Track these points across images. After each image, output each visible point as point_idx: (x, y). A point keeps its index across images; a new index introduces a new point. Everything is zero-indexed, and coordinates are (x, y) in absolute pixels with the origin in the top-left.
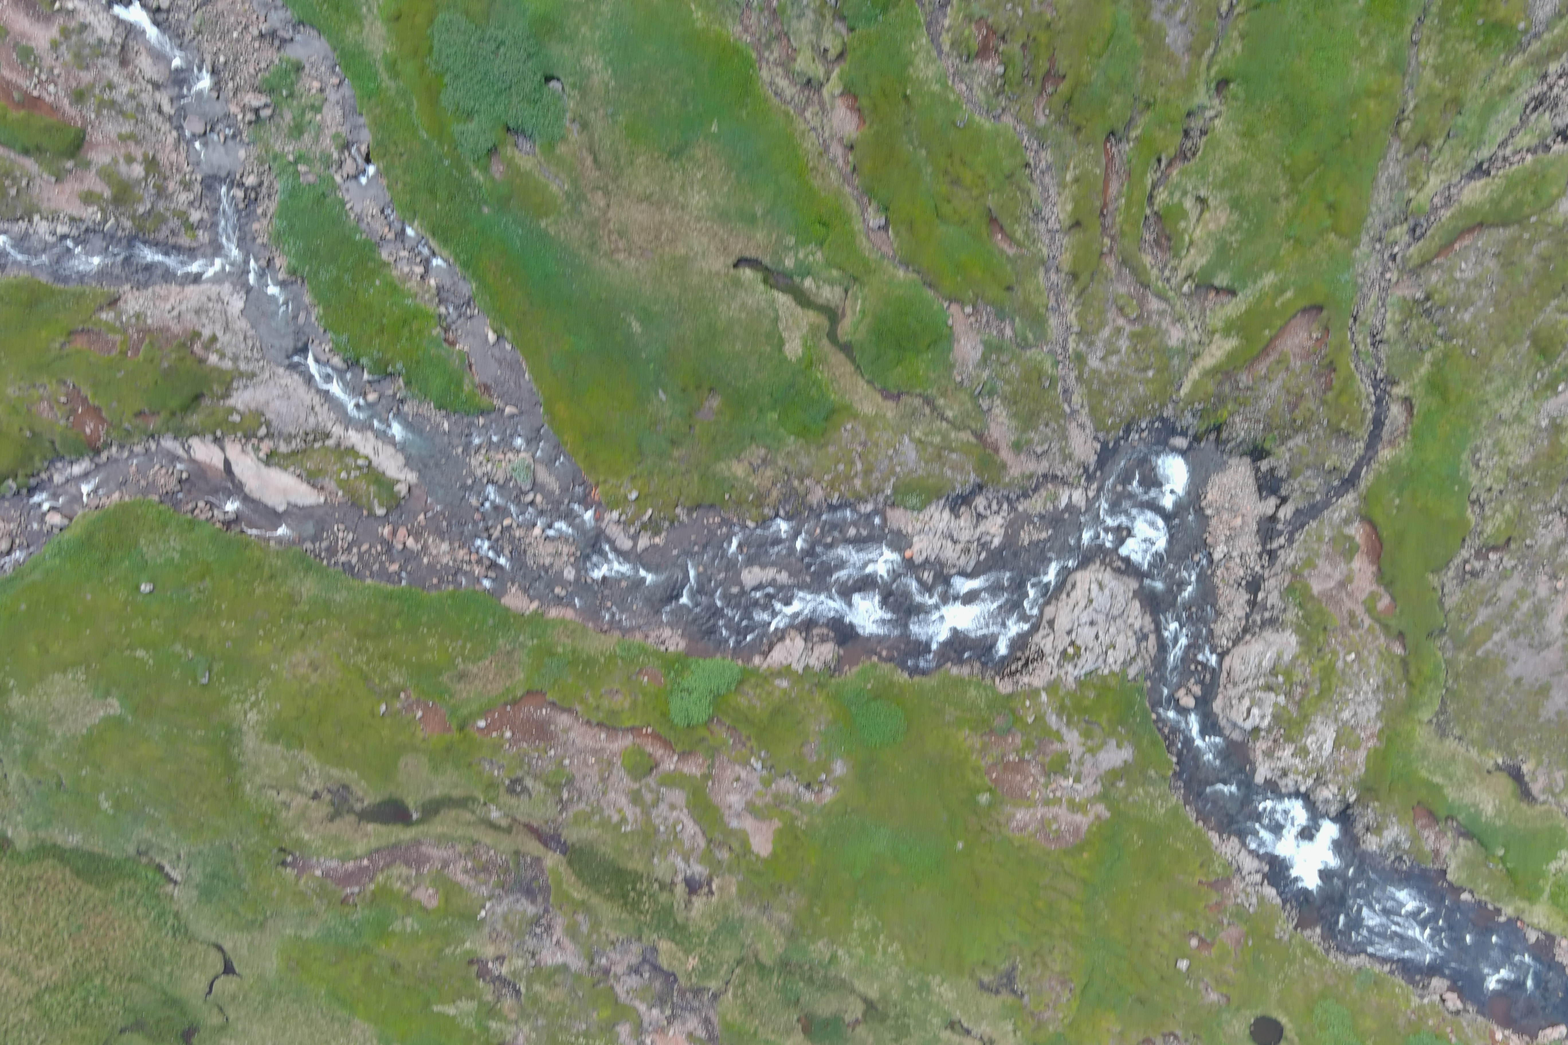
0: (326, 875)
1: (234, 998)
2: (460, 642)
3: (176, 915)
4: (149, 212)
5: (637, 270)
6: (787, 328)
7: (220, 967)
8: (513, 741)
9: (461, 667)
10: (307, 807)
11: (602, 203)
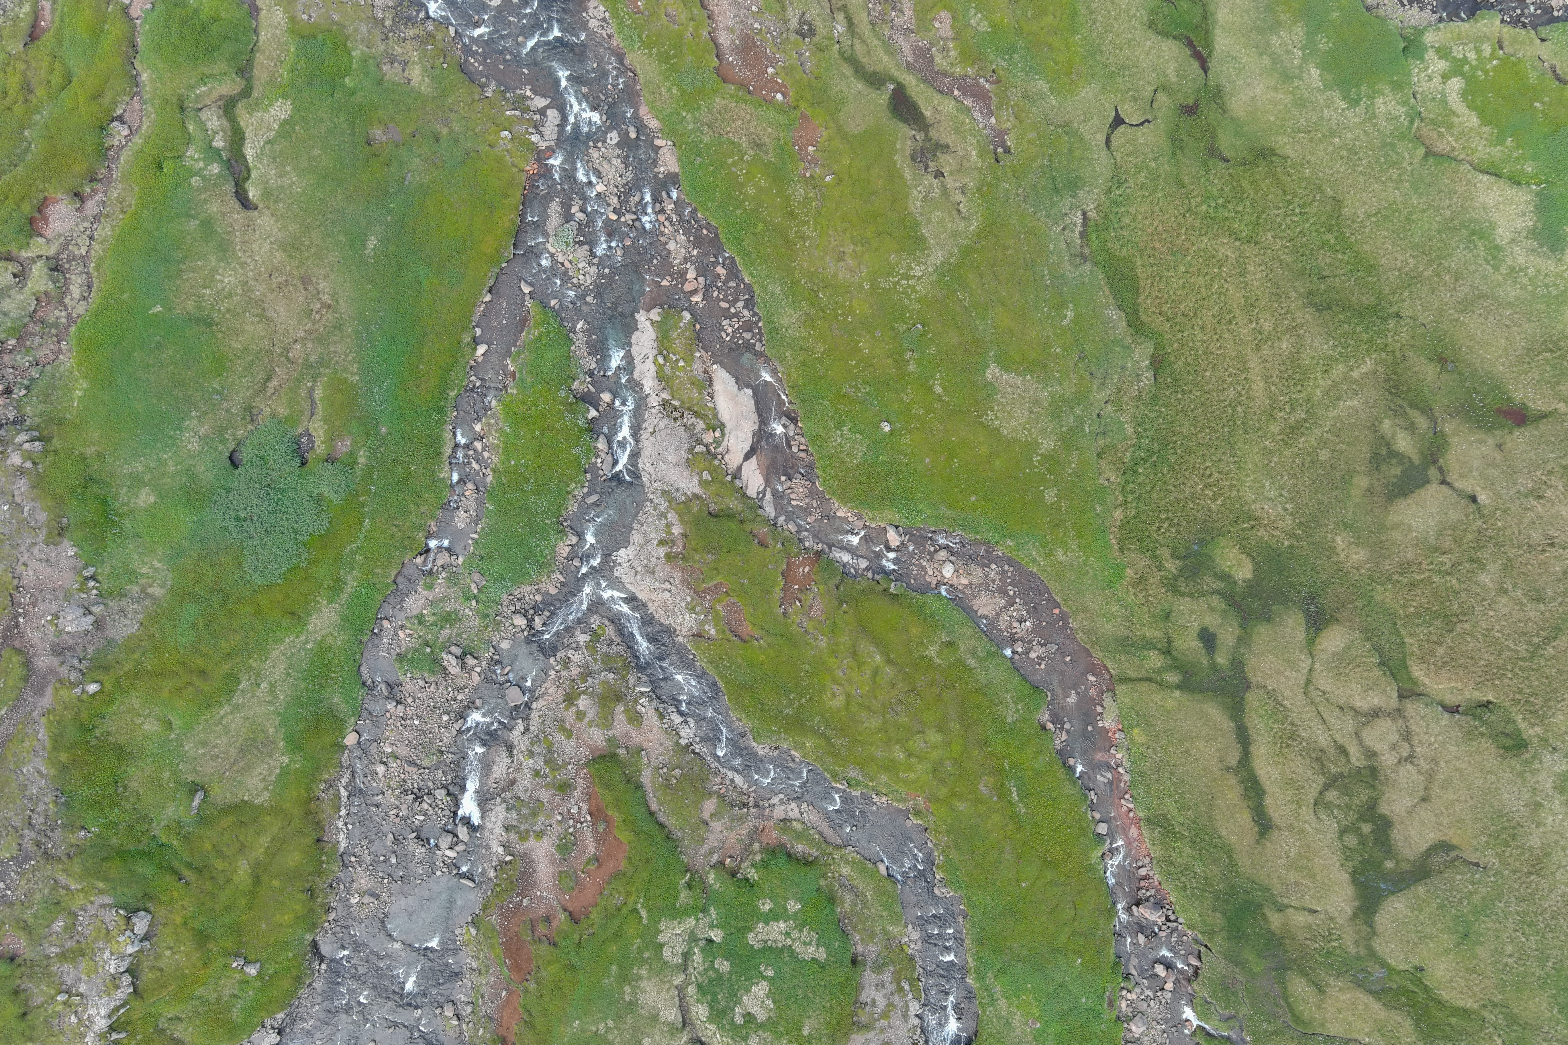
0: (990, 113)
1: (1135, 99)
2: (734, 169)
3: (1109, 192)
4: (610, 671)
5: (326, 277)
6: (269, 129)
7: (1122, 129)
8: (773, 62)
9: (751, 152)
10: (951, 173)
11: (298, 346)
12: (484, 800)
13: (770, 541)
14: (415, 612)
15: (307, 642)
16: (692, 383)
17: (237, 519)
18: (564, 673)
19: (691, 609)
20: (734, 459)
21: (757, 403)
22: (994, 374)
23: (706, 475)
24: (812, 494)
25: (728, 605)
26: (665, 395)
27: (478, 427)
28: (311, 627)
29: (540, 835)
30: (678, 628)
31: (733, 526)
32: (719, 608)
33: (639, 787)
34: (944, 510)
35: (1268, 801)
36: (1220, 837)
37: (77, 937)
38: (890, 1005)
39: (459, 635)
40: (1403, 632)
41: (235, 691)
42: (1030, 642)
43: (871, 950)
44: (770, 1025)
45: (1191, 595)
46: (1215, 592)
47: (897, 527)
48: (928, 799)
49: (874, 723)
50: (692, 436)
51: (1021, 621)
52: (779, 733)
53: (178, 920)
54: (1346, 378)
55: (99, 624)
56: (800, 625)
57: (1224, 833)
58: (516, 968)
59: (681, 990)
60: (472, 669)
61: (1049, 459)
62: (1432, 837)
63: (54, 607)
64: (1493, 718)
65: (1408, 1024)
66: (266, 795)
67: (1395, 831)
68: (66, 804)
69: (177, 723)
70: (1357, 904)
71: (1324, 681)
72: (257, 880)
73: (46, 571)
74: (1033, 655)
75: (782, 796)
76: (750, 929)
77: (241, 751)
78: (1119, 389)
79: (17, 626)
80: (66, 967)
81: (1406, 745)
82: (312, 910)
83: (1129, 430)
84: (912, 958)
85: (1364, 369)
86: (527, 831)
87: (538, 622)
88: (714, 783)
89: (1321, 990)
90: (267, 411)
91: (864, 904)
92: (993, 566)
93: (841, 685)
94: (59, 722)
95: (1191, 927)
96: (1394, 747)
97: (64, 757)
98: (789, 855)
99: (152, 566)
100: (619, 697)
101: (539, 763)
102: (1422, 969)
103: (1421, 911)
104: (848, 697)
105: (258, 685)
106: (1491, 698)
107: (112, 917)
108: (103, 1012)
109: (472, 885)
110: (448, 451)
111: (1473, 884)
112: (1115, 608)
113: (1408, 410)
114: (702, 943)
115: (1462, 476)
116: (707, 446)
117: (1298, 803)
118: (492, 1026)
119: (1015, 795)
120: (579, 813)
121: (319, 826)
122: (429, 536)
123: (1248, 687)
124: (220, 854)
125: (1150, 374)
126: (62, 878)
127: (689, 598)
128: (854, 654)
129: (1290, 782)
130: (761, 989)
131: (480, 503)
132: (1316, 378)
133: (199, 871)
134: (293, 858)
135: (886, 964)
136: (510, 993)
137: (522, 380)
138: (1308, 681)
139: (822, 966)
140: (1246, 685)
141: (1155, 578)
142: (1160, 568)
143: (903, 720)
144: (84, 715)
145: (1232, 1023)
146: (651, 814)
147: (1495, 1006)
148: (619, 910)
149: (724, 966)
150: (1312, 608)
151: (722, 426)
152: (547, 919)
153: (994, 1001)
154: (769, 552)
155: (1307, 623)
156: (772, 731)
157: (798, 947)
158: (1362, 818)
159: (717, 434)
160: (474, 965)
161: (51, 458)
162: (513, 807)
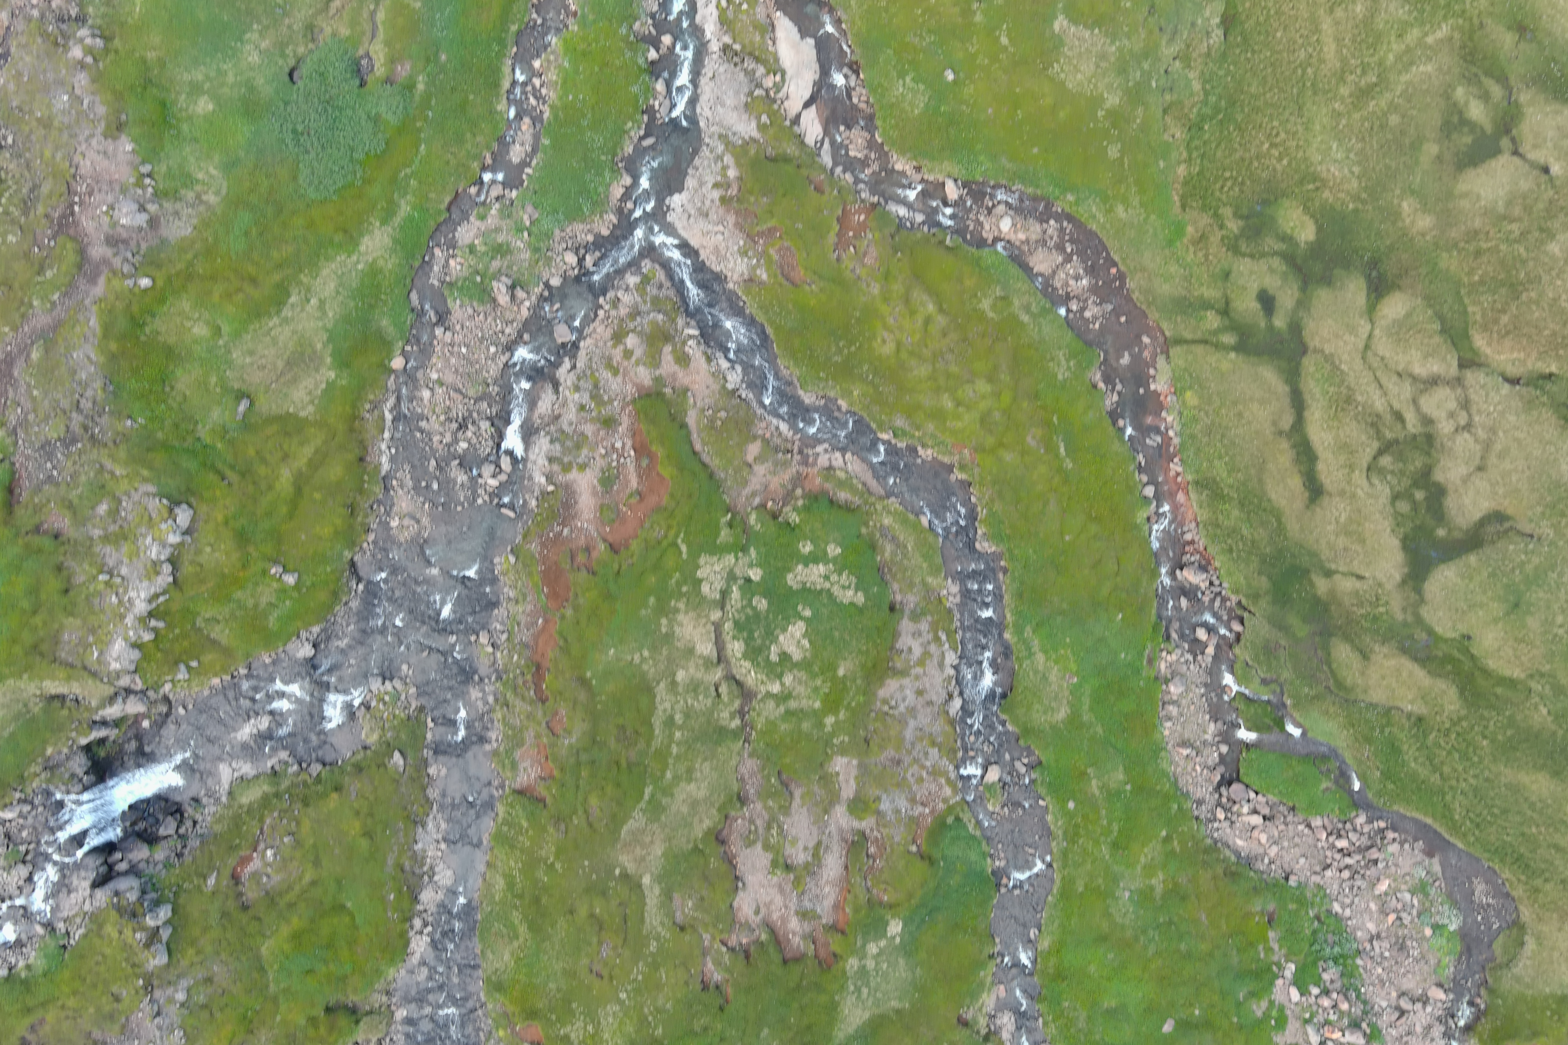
4: (659, 312)
12: (528, 433)
13: (827, 189)
14: (467, 241)
15: (358, 262)
16: (755, 27)
17: (294, 131)
18: (613, 313)
19: (743, 253)
20: (794, 106)
21: (819, 53)
22: (1061, 26)
23: (764, 118)
24: (871, 144)
25: (780, 249)
26: (727, 39)
27: (537, 64)
28: (363, 248)
29: (583, 467)
30: (729, 275)
31: (790, 169)
32: (772, 252)
33: (684, 426)
34: (1004, 161)
35: (1320, 466)
36: (1269, 500)
37: (120, 522)
38: (926, 654)
39: (510, 267)
40: (1466, 301)
41: (285, 304)
42: (1086, 300)
43: (911, 600)
44: (805, 665)
45: (1252, 256)
46: (1275, 253)
47: (956, 180)
48: (975, 450)
49: (922, 371)
50: (751, 81)
51: (1077, 278)
52: (827, 380)
53: (220, 518)
54: (1420, 43)
55: (153, 223)
56: (853, 271)
57: (1273, 496)
58: (554, 595)
59: (718, 627)
60: (522, 302)
61: (1114, 116)
62: (1485, 506)
63: (110, 198)
64: (1555, 388)
65: (1452, 692)
66: (311, 409)
67: (1449, 499)
68: (114, 393)
69: (226, 329)
70: (1406, 570)
71: (1383, 347)
72: (298, 490)
73: (103, 164)
74: (1087, 314)
75: (826, 445)
76: (789, 570)
77: (288, 364)
78: (1188, 46)
79: (72, 213)
80: (108, 549)
81: (1464, 414)
82: (351, 527)
83: (1196, 86)
84: (950, 611)
85: (1439, 35)
86: (570, 463)
87: (589, 260)
88: (760, 429)
89: (1365, 656)
90: (328, 30)
91: (905, 555)
92: (1052, 222)
93: (892, 332)
94: (110, 311)
95: (1236, 591)
96: (1451, 415)
97: (113, 346)
98: (831, 502)
99: (207, 172)
100: (667, 338)
101: (585, 398)
102: (1469, 638)
103: (1471, 579)
104: (899, 345)
105: (308, 301)
106: (1554, 369)
107: (156, 505)
108: (143, 595)
109: (512, 514)
110: (506, 85)
111: (1526, 553)
112: (1173, 269)
113: (1483, 78)
114: (741, 582)
115: (1535, 147)
116: (767, 91)
117: (1352, 468)
118: (528, 653)
119: (1062, 450)
120: (623, 447)
121: (363, 446)
122: (484, 168)
123: (1305, 352)
124: (264, 461)
125: (1220, 32)
126: (108, 464)
127: (741, 243)
128: (907, 301)
129: (1345, 448)
130: (797, 629)
131: (536, 137)
132: (1389, 43)
133: (243, 475)
134: (335, 471)
135: (923, 613)
136: (546, 621)
137: (584, 16)
138: (1367, 347)
139: (861, 610)
140: (1304, 350)
141: (1215, 237)
142: (1222, 227)
143: (954, 369)
144: (135, 308)
145: (1273, 686)
146: (695, 453)
147: (1542, 675)
148: (659, 543)
149: (762, 604)
150: (1374, 274)
151: (783, 74)
152: (588, 550)
153: (1031, 655)
154: (825, 198)
155: (1369, 288)
156: (819, 379)
157: (836, 590)
158: (1416, 484)
159: (778, 78)
160: (512, 594)
161: (111, 56)
162: (557, 439)
